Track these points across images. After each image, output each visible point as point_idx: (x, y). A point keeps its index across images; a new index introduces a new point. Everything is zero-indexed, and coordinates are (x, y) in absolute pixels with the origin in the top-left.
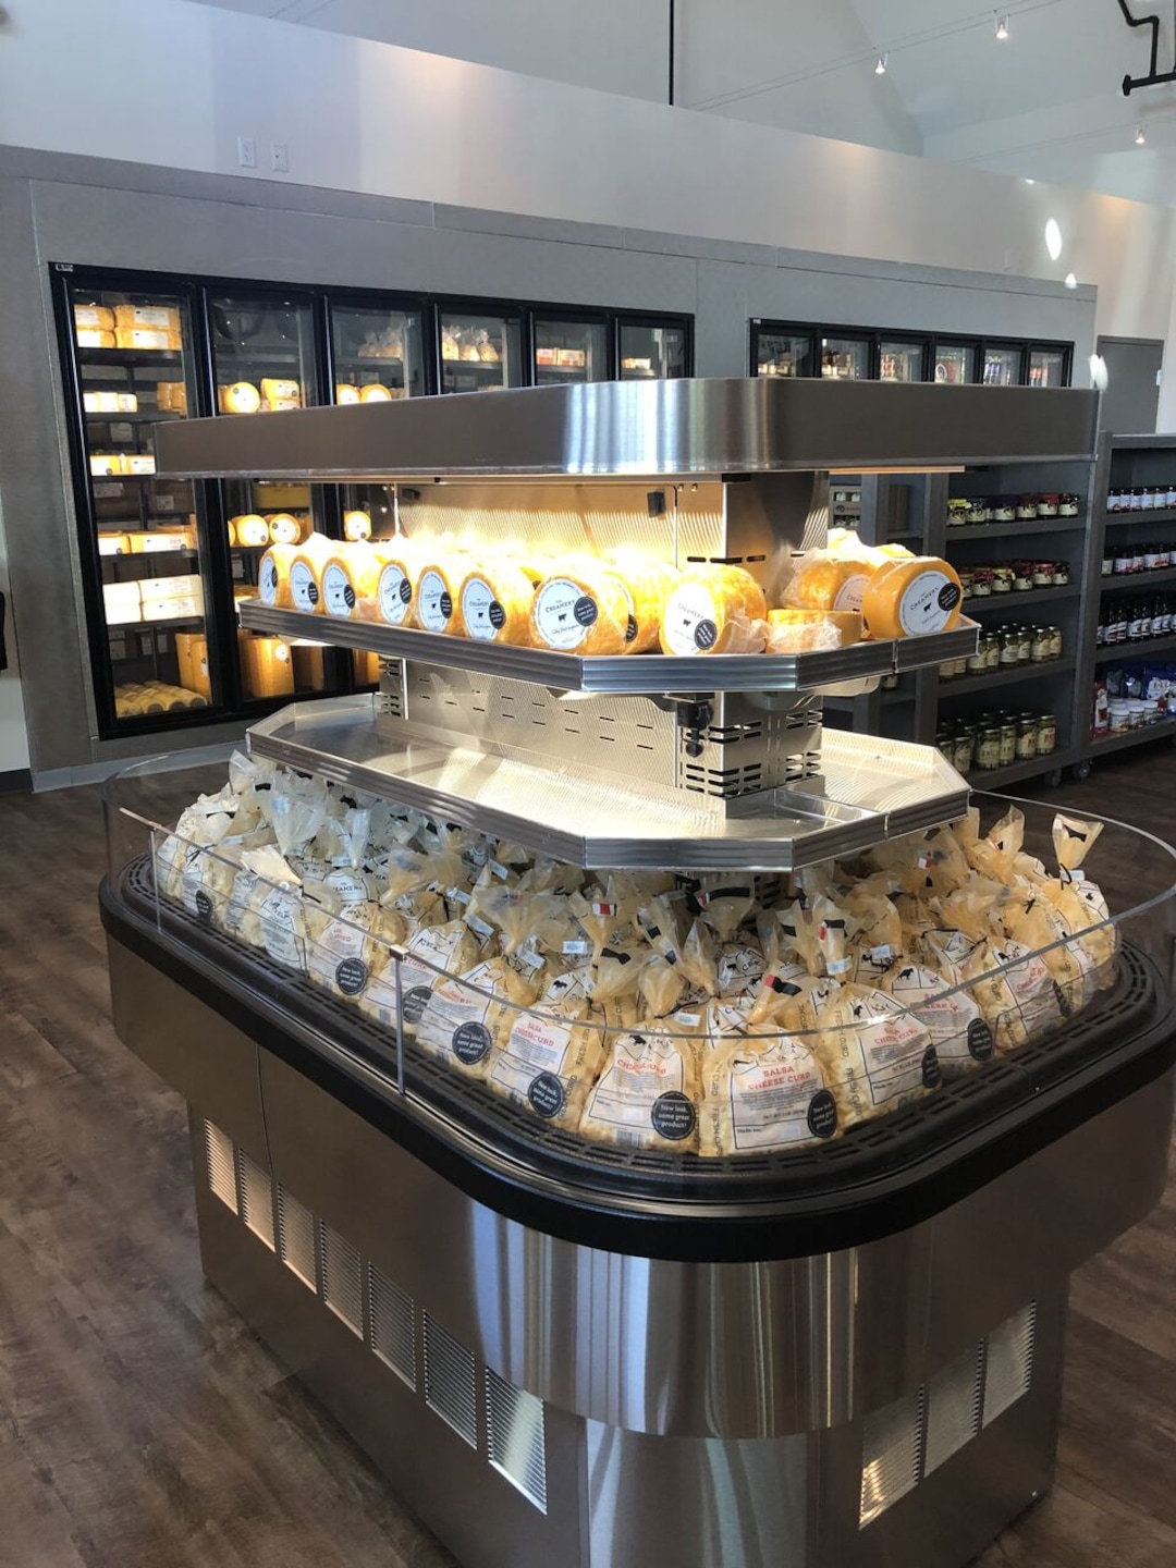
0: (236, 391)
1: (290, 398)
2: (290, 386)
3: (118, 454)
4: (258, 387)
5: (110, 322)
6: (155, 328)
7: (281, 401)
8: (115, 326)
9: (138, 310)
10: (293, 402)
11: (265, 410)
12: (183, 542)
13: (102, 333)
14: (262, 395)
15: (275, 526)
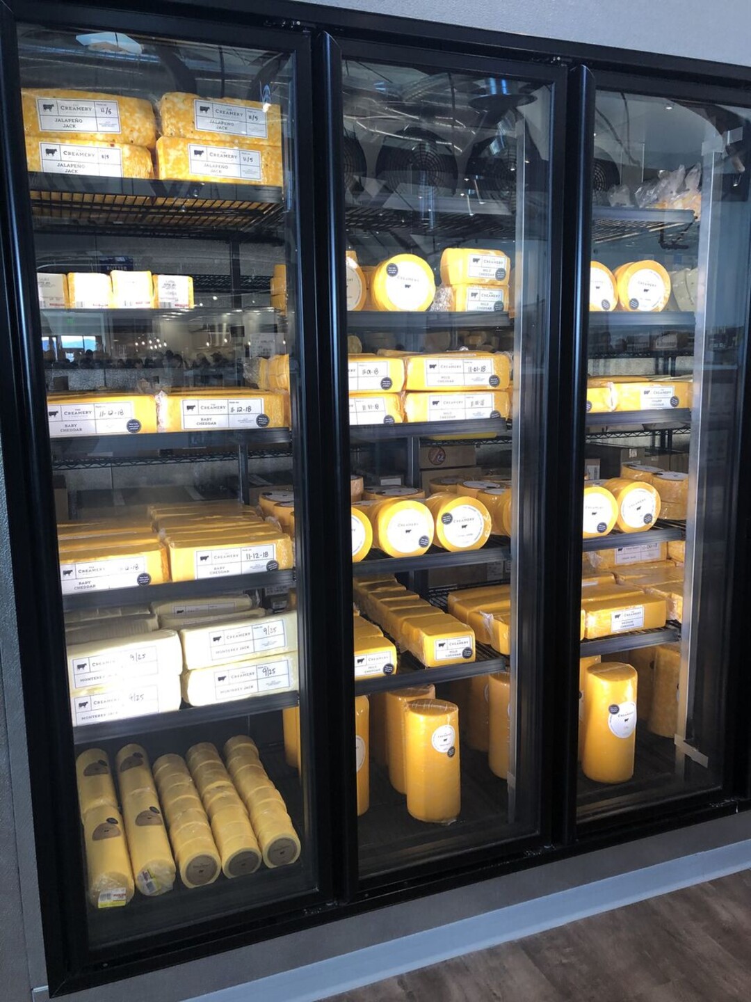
0: (393, 271)
1: (492, 284)
2: (492, 261)
3: (152, 392)
4: (435, 264)
5: (147, 127)
6: (236, 141)
7: (475, 289)
8: (157, 137)
9: (205, 104)
10: (496, 292)
11: (443, 306)
12: (272, 556)
13: (126, 150)
14: (440, 280)
15: (448, 519)
